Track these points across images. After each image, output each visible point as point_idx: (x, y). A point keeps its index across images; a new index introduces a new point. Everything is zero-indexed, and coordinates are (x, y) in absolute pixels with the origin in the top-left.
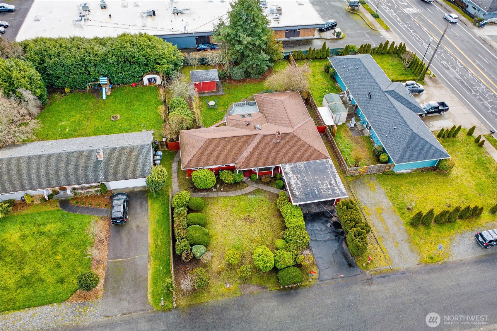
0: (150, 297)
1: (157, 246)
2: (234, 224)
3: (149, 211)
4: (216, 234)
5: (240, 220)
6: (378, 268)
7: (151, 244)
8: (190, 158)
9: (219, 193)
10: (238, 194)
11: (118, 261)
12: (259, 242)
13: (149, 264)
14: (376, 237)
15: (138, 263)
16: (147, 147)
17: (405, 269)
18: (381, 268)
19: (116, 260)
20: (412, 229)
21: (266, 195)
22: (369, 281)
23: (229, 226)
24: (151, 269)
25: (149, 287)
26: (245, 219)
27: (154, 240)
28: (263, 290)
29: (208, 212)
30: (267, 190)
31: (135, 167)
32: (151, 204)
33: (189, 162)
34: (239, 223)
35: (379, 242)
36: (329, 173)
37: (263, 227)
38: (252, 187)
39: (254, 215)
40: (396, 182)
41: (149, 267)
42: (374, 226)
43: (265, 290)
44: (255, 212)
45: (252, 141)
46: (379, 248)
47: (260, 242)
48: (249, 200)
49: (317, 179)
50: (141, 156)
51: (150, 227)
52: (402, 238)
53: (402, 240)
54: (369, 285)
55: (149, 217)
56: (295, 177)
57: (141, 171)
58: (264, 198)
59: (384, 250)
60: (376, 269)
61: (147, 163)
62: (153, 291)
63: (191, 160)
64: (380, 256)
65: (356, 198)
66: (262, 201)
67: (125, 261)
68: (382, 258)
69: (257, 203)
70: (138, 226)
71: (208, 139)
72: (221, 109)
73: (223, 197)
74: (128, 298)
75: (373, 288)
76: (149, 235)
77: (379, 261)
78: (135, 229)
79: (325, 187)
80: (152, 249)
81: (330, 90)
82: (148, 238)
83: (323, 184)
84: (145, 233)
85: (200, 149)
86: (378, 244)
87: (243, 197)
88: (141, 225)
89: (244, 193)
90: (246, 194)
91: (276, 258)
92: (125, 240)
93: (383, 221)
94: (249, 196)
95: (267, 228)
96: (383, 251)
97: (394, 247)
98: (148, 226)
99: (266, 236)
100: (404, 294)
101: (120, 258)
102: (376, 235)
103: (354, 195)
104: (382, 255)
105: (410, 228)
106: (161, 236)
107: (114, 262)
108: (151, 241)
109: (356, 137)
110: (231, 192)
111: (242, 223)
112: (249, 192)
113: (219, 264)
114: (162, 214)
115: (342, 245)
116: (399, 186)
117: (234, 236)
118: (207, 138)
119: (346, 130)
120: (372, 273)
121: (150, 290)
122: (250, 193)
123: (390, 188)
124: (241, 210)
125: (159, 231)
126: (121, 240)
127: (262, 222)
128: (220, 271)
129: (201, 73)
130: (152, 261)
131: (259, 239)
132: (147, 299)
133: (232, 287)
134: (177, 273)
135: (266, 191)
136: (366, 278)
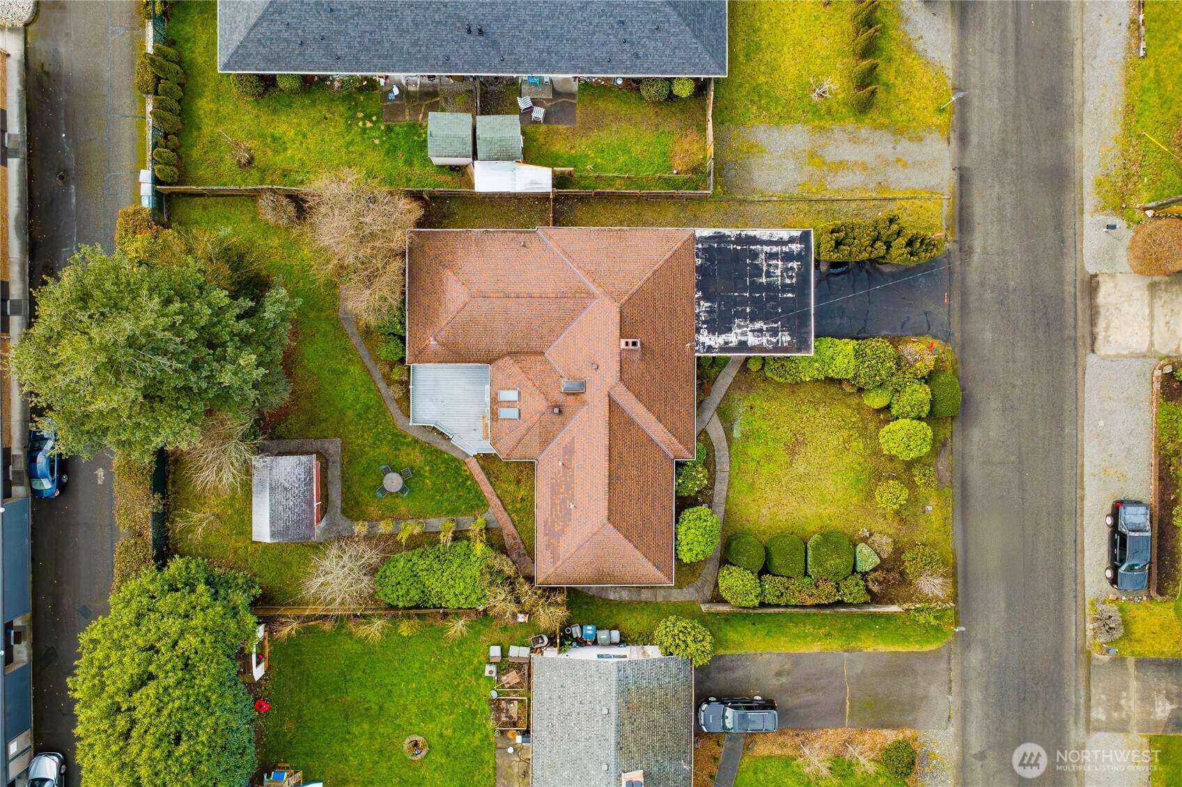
0: (928, 648)
1: (828, 635)
2: (800, 478)
3: (743, 652)
4: (820, 517)
5: (793, 465)
6: (944, 223)
7: (823, 648)
8: (650, 564)
9: (716, 499)
10: (725, 459)
11: (851, 707)
12: (852, 435)
13: (865, 651)
14: (878, 197)
15: (859, 671)
16: (624, 671)
17: (953, 172)
18: (944, 216)
19: (848, 709)
20: (873, 114)
21: (736, 396)
22: (965, 250)
23: (802, 489)
24: (875, 647)
25: (910, 649)
26: (793, 453)
27: (813, 641)
28: (949, 448)
29: (762, 528)
30: (724, 392)
31: (667, 695)
32: (726, 648)
33: (658, 568)
34: (800, 467)
35: (890, 197)
36: (739, 248)
37: (817, 421)
38: (711, 424)
39: (785, 432)
40: (741, 85)
41: (870, 650)
42: (852, 191)
43: (949, 444)
44: (778, 428)
45: (623, 412)
46: (903, 202)
47: (851, 433)
48: (746, 437)
49: (752, 282)
50: (644, 683)
51: (783, 650)
52: (890, 146)
53: (894, 148)
54: (971, 253)
55: (759, 651)
56: (740, 331)
57: (678, 680)
58: (746, 403)
59: (908, 195)
60: (944, 227)
61: (661, 667)
62: (917, 642)
63: (654, 565)
64: (921, 207)
65: (775, 199)
66: (752, 408)
67: (852, 695)
68: (924, 205)
69: (755, 421)
70: (779, 674)
71: (609, 519)
72: (414, 457)
73: (728, 491)
74: (923, 684)
75: (978, 249)
76: (802, 651)
77: (930, 213)
78: (784, 680)
79: (778, 272)
80: (834, 645)
81: (360, 115)
82: (810, 654)
83: (768, 274)
84: (797, 660)
85: (630, 541)
86: (894, 199)
87: (734, 448)
88: (776, 667)
89: (725, 444)
90: (729, 440)
91: (913, 415)
92: (809, 697)
93: (841, 166)
94: (736, 433)
95: (822, 411)
96: (912, 198)
97: (906, 171)
98: (779, 655)
99: (840, 419)
100: (999, 198)
101: (844, 703)
102: (874, 195)
103: (767, 199)
104: (918, 203)
105: (869, 116)
106: (808, 627)
107: (852, 715)
108: (815, 648)
109: (578, 119)
110: (718, 473)
111: (801, 462)
112: (722, 433)
113: (886, 519)
114: (754, 624)
115: (885, 273)
116: (754, 84)
117: (830, 482)
118: (605, 521)
119: (548, 134)
120: (950, 238)
121: (915, 648)
122: (728, 431)
123: (755, 108)
124: (769, 458)
125: (795, 630)
126: (806, 706)
127: (805, 420)
128: (901, 520)
129: (281, 508)
130: (859, 644)
131: (846, 433)
132: (930, 651)
133: (933, 502)
134: (889, 599)
135: (726, 395)
136: (957, 253)
